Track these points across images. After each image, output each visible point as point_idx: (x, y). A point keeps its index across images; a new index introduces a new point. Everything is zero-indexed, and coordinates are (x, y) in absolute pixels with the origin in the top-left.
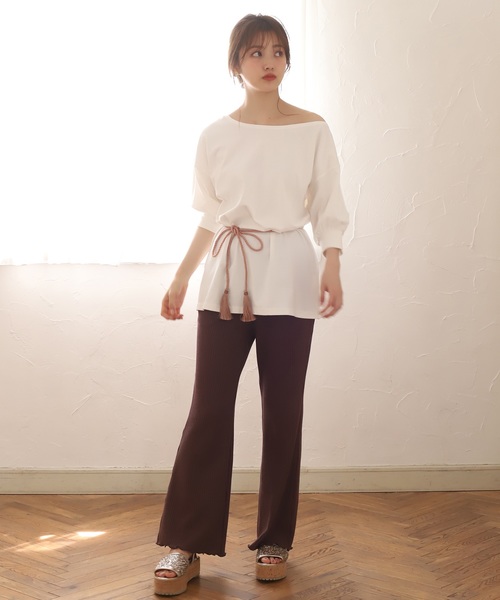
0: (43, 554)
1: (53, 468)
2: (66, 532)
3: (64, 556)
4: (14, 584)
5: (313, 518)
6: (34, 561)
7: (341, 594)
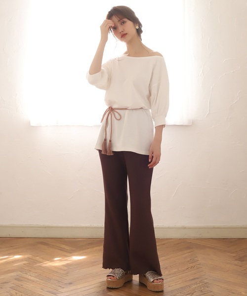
0: (55, 267)
1: (60, 225)
2: (67, 256)
3: (66, 268)
4: (42, 281)
5: (188, 251)
6: (52, 270)
7: (202, 288)
